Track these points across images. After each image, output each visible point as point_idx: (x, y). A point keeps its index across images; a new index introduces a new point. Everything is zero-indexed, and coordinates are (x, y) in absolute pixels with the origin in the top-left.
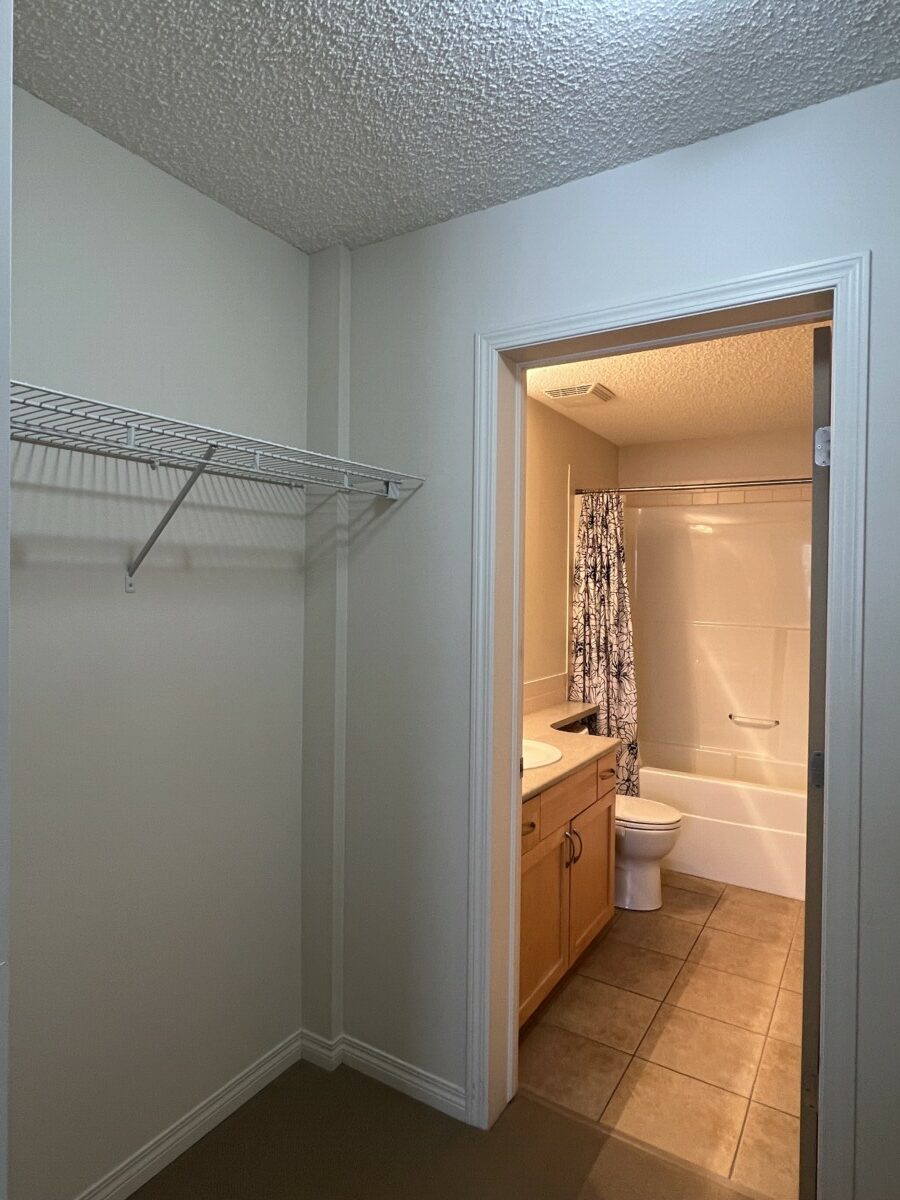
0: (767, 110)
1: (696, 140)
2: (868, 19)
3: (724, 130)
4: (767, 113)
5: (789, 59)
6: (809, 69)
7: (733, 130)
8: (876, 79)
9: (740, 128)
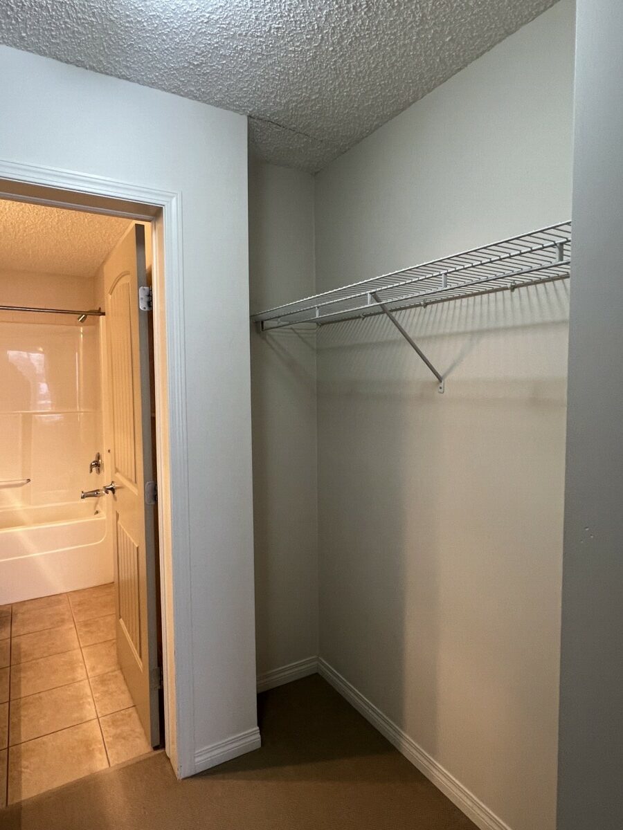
0: (123, 73)
1: (71, 63)
2: (196, 63)
3: (92, 68)
4: (123, 76)
5: (150, 55)
6: (156, 67)
7: (97, 72)
8: (182, 93)
9: (102, 73)
